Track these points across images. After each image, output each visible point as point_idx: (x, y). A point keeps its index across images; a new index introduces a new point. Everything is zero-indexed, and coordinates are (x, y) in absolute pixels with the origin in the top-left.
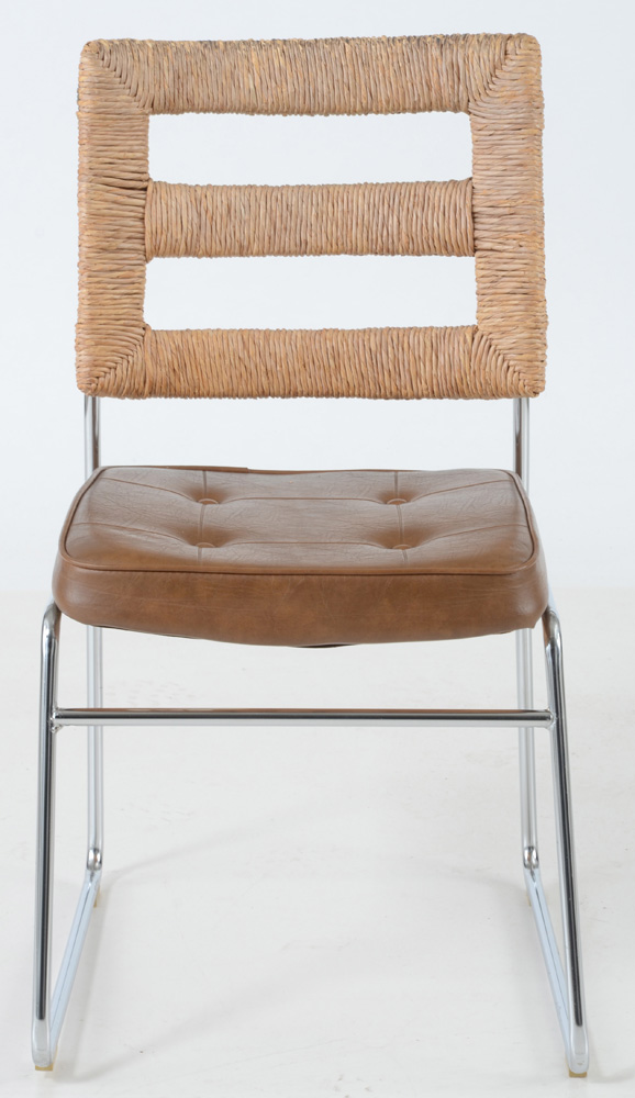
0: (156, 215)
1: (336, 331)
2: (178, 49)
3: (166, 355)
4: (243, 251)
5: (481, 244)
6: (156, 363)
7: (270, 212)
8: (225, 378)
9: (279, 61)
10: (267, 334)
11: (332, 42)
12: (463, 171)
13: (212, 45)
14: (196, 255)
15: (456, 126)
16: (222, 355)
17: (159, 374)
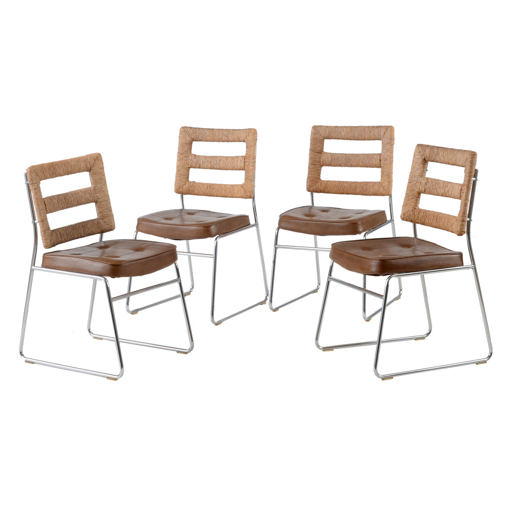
0: (323, 158)
1: (357, 182)
2: (330, 127)
3: (323, 185)
4: (340, 166)
5: (382, 166)
6: (321, 186)
7: (345, 159)
8: (335, 190)
9: (349, 130)
10: (344, 182)
11: (359, 127)
12: (380, 152)
13: (337, 127)
14: (331, 166)
15: (379, 142)
16: (335, 185)
17: (322, 188)
